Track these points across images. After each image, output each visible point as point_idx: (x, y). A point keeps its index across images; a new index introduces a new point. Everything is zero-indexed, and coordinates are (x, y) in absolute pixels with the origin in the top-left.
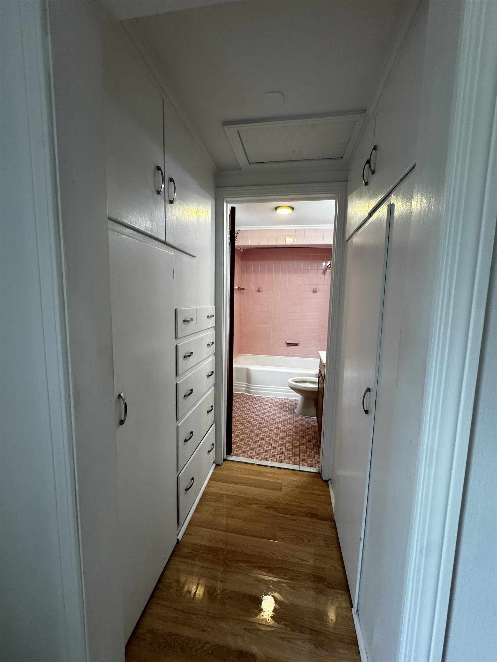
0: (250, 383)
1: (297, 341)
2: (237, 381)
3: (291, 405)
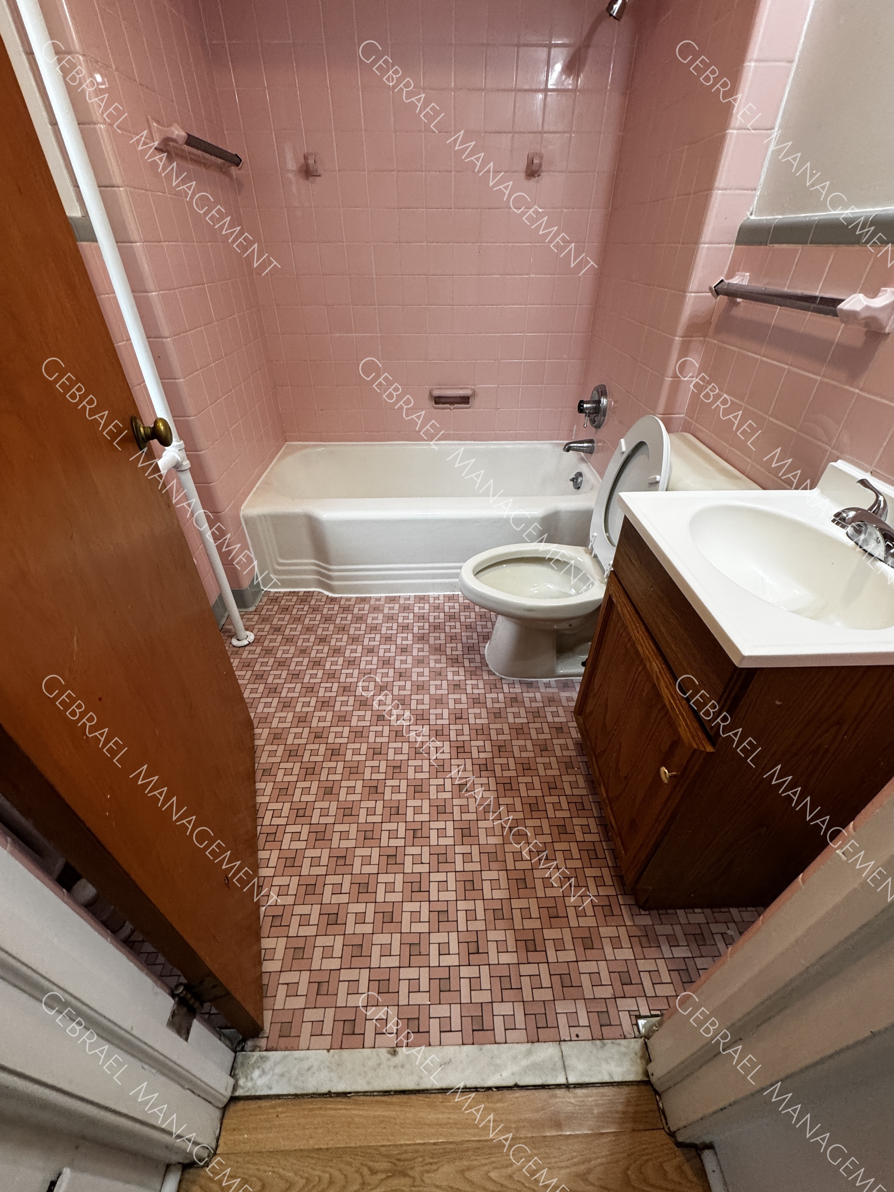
0: (328, 563)
1: (467, 388)
2: (282, 557)
3: (469, 627)
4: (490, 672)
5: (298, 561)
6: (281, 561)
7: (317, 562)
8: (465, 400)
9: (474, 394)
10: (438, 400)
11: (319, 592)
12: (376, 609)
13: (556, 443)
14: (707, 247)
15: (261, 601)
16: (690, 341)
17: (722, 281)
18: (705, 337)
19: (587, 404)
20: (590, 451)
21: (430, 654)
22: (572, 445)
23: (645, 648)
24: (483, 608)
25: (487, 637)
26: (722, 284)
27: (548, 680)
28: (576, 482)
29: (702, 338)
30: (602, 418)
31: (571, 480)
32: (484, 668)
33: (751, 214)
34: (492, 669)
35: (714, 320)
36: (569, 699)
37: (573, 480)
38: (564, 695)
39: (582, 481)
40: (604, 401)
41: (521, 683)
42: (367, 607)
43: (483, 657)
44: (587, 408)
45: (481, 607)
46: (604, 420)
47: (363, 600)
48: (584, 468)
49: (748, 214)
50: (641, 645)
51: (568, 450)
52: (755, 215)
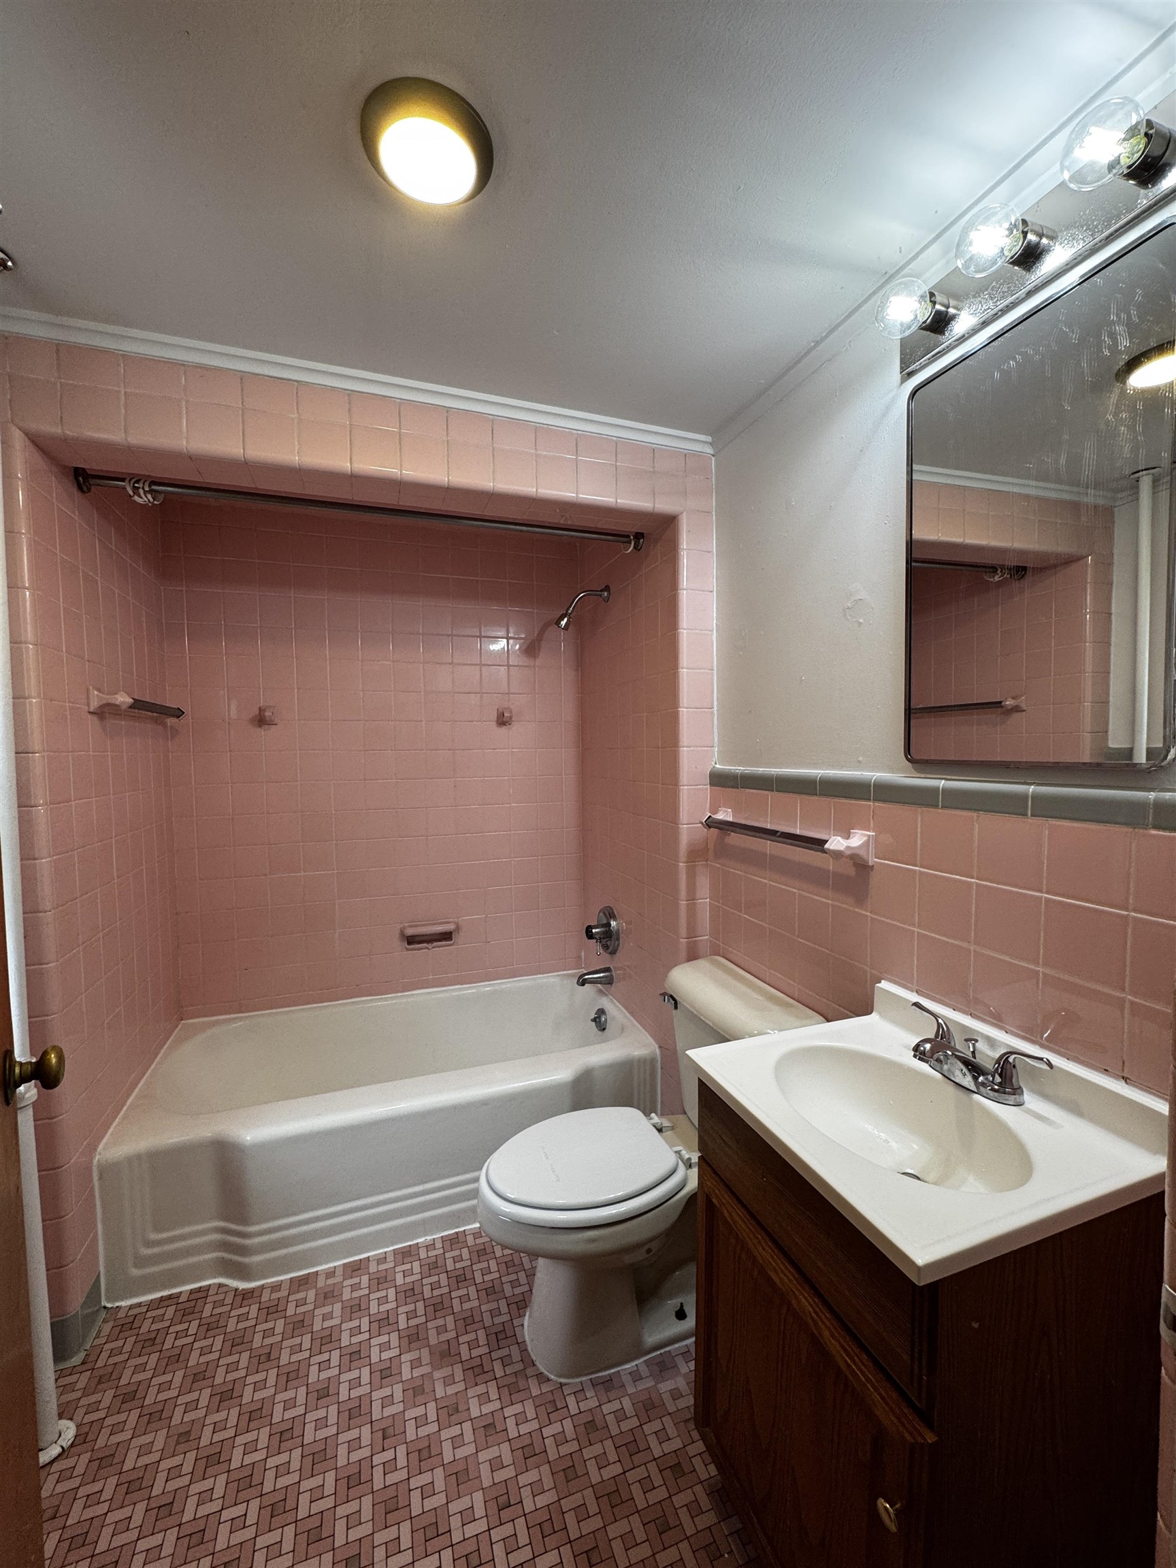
0: (245, 1221)
1: (448, 923)
2: (158, 1229)
3: (491, 1291)
4: (541, 1378)
5: (187, 1230)
6: (154, 1236)
7: (222, 1224)
8: (447, 936)
9: (458, 929)
10: (411, 940)
11: (220, 1285)
12: (328, 1296)
13: (565, 975)
14: (688, 789)
15: (97, 1337)
16: (695, 865)
17: (710, 816)
18: (707, 861)
19: (595, 928)
20: (609, 981)
21: (435, 1368)
22: (586, 977)
23: (782, 1275)
24: (506, 1248)
25: (521, 1304)
26: (710, 819)
27: (634, 1364)
28: (600, 1021)
29: (704, 862)
30: (617, 942)
31: (592, 1020)
32: (530, 1371)
33: (716, 764)
34: (543, 1370)
35: (711, 846)
36: (676, 1395)
37: (594, 1020)
38: (665, 1387)
39: (606, 1020)
40: (613, 923)
41: (594, 1384)
42: (311, 1295)
43: (522, 1347)
44: (597, 933)
45: (504, 1247)
46: (618, 945)
47: (303, 1282)
48: (606, 1003)
49: (713, 763)
50: (775, 1270)
51: (583, 984)
52: (719, 764)
